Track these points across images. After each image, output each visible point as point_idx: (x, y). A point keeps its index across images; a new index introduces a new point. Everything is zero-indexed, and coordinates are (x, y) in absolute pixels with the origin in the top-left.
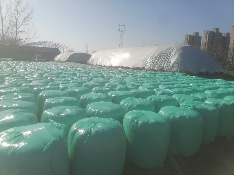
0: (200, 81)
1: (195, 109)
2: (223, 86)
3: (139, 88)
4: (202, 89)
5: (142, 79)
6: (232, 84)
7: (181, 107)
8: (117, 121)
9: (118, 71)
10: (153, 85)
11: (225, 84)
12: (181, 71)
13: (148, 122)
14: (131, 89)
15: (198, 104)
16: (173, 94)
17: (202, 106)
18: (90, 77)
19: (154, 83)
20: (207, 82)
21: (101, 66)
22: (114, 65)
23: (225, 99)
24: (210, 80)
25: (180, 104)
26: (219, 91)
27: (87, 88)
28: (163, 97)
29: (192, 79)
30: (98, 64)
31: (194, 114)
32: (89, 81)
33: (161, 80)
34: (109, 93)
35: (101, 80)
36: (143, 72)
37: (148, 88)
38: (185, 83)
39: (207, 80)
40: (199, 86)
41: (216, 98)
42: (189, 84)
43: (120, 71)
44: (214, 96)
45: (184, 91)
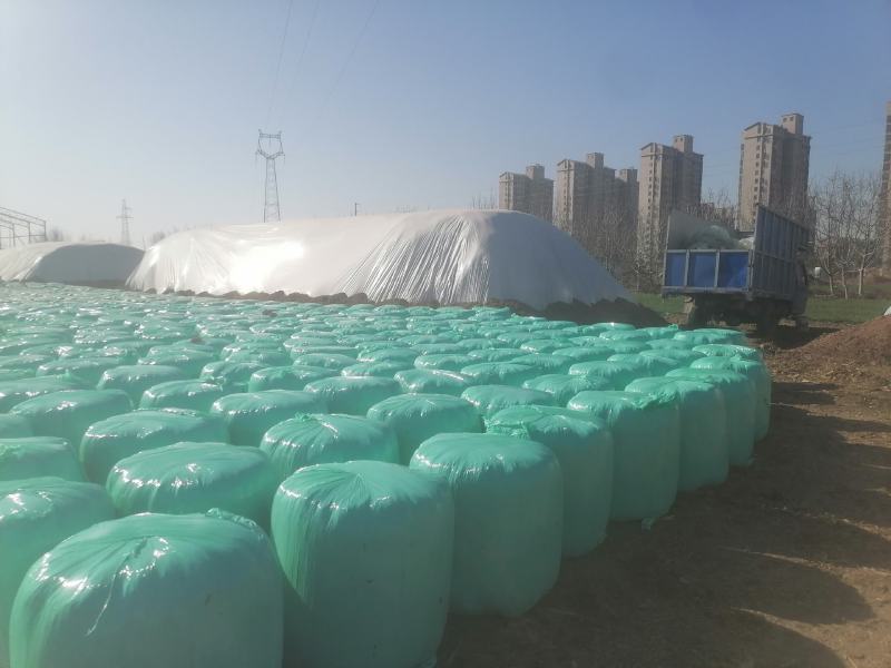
0: (553, 334)
1: (534, 435)
2: (624, 347)
3: (338, 374)
4: (558, 362)
5: (355, 338)
6: (649, 338)
7: (489, 432)
8: (242, 520)
9: (259, 314)
10: (391, 359)
11: (629, 339)
12: (493, 303)
13: (368, 502)
14: (308, 380)
15: (544, 415)
16: (465, 386)
17: (560, 420)
18: (137, 344)
19: (395, 352)
20: (574, 335)
21: (190, 293)
22: (244, 291)
23: (628, 389)
24: (585, 328)
25: (486, 423)
26: (613, 364)
27: (120, 392)
28: (428, 403)
29: (530, 327)
30: (176, 288)
31: (531, 452)
32: (130, 359)
33: (422, 338)
34: (217, 406)
35: (185, 351)
36: (358, 310)
37: (374, 374)
38: (504, 345)
39: (575, 330)
40: (549, 350)
41: (603, 388)
42: (518, 347)
43: (267, 312)
44: (598, 381)
45: (502, 373)
